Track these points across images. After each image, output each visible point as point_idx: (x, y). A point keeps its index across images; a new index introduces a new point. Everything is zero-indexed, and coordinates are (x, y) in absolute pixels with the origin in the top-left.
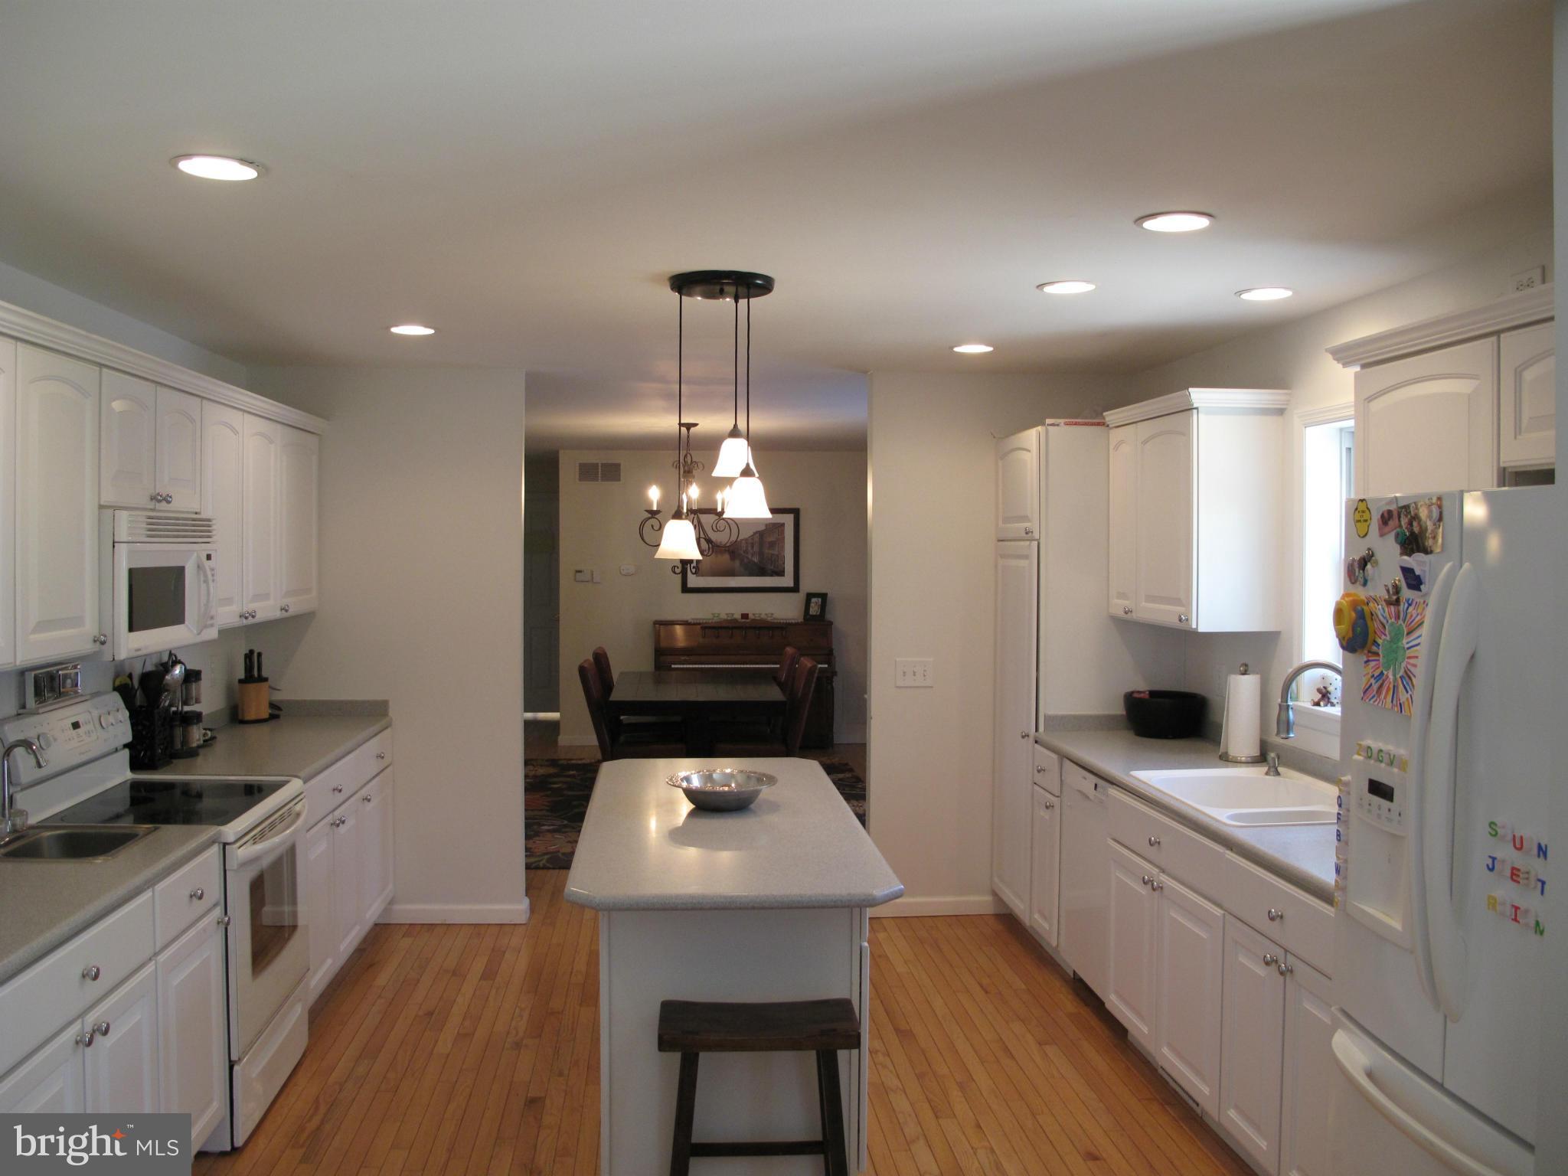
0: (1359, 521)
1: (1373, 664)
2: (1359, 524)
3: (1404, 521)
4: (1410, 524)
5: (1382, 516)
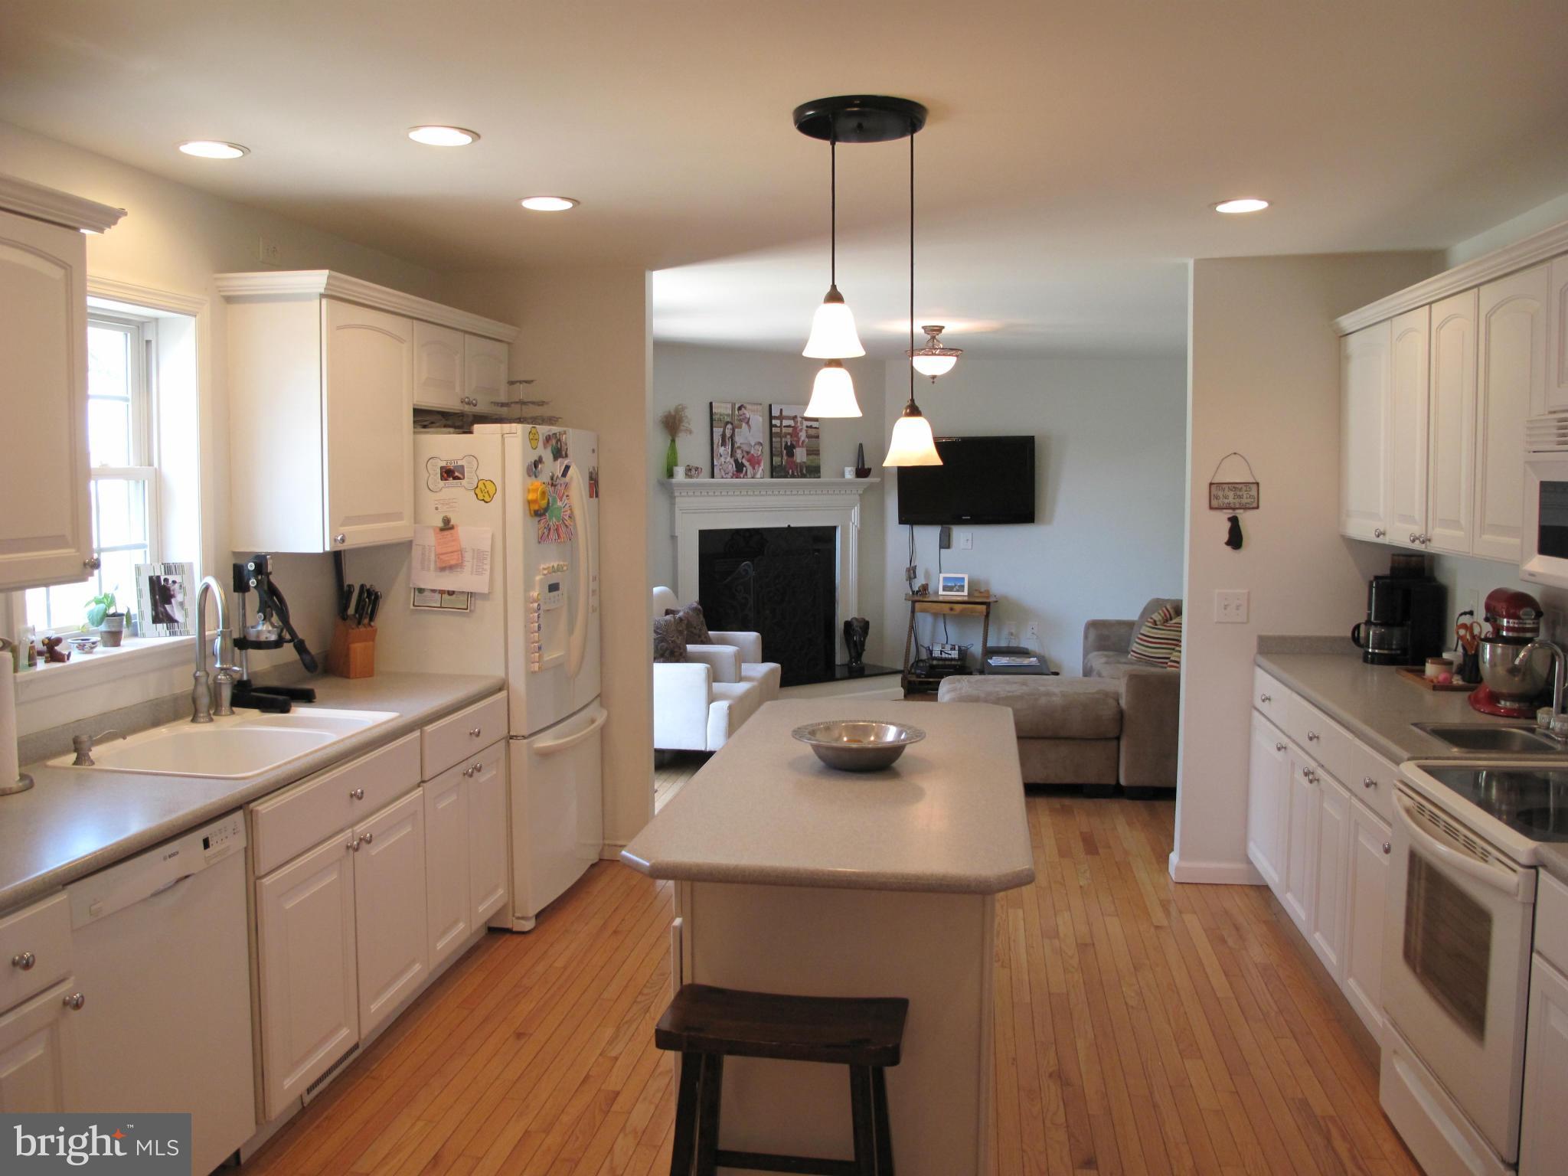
0: (532, 439)
1: (542, 521)
2: (532, 441)
3: (554, 442)
4: (557, 443)
5: (546, 438)
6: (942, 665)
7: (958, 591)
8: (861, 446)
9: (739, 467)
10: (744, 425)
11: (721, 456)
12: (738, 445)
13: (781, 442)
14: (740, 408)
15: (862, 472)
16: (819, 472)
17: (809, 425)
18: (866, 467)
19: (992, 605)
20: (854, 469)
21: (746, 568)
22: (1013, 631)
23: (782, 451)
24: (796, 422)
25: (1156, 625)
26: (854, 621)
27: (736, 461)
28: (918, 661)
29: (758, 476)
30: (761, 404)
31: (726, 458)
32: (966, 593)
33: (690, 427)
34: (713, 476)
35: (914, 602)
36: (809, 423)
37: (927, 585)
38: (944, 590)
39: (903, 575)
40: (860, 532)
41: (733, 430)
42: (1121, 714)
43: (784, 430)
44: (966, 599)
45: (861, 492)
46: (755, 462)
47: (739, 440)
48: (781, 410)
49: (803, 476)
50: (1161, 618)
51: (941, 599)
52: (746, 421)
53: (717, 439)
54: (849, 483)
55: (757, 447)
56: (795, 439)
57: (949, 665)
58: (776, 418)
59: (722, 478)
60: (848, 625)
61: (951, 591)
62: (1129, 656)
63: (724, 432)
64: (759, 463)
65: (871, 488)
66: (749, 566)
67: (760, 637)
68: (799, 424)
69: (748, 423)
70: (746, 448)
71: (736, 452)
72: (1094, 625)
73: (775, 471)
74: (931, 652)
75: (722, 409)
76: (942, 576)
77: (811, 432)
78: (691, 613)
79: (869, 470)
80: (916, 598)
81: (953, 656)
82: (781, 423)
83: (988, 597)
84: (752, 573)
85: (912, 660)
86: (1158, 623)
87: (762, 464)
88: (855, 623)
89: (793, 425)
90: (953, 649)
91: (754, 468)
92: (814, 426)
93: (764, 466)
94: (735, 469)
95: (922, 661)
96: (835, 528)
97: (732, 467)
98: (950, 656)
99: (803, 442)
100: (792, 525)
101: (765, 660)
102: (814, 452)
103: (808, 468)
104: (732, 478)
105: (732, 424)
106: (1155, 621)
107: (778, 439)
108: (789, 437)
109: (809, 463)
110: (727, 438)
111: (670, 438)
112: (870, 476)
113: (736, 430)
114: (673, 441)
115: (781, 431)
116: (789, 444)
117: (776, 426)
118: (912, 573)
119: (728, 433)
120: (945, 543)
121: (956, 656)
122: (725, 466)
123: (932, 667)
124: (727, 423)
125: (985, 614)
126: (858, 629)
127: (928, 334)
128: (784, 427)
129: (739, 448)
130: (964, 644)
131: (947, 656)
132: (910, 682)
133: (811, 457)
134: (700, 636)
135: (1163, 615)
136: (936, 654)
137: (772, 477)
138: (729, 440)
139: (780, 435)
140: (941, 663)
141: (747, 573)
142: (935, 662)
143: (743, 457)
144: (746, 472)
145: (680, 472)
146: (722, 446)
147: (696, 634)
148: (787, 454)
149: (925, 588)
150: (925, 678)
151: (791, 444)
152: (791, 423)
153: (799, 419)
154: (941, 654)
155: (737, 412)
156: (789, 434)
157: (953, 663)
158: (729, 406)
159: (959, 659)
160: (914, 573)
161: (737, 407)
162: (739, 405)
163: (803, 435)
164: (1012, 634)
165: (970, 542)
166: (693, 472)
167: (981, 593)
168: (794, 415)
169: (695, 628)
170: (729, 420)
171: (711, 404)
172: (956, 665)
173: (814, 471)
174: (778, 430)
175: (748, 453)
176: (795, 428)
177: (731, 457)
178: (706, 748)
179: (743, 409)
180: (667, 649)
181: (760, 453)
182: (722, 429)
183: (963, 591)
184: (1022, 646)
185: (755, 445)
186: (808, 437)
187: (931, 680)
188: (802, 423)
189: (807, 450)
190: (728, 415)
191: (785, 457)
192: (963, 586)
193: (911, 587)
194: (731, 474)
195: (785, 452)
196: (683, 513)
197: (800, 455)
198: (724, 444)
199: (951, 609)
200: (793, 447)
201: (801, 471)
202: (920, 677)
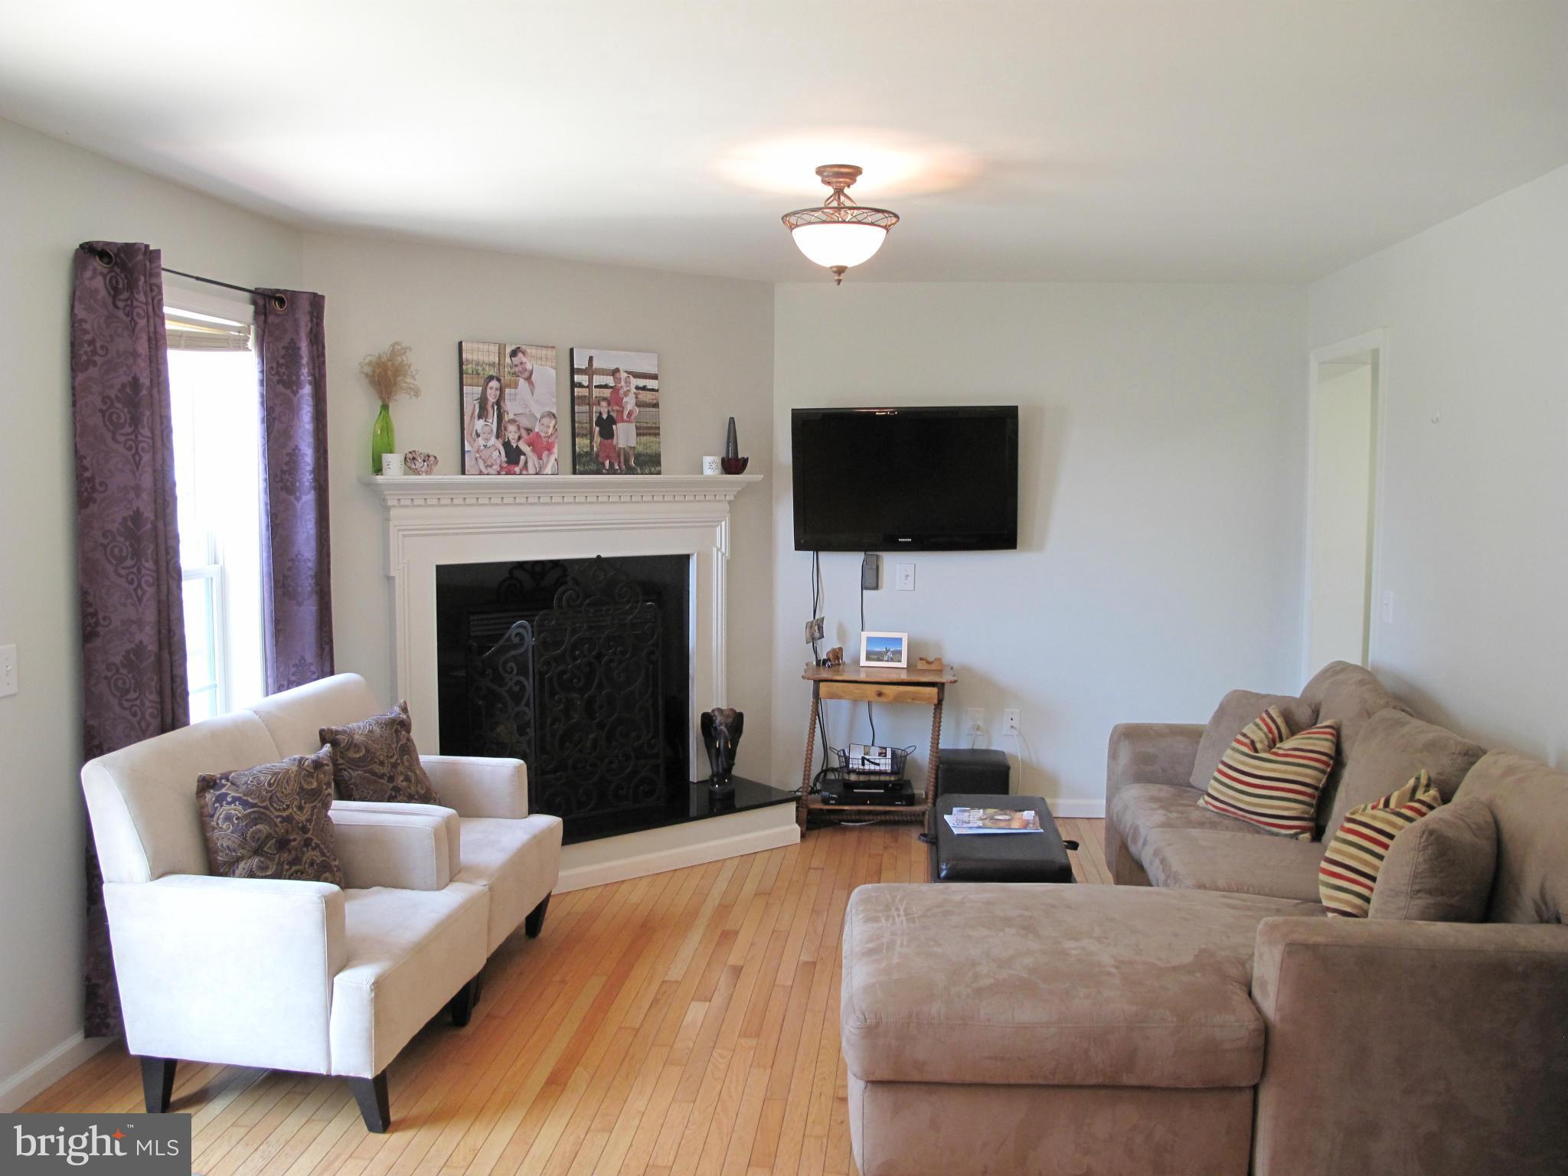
6: (864, 782)
7: (892, 660)
8: (732, 421)
9: (513, 455)
10: (522, 382)
11: (478, 435)
12: (511, 416)
13: (591, 412)
14: (514, 354)
15: (733, 465)
16: (659, 463)
17: (641, 385)
18: (740, 456)
19: (947, 687)
20: (718, 460)
21: (521, 630)
22: (980, 723)
23: (591, 427)
24: (617, 380)
25: (1256, 751)
26: (716, 713)
27: (507, 445)
28: (825, 771)
29: (548, 470)
30: (553, 347)
31: (487, 440)
32: (904, 664)
33: (416, 383)
34: (463, 473)
35: (817, 682)
36: (641, 382)
37: (841, 649)
38: (868, 659)
39: (803, 634)
40: (729, 563)
41: (501, 390)
42: (1266, 1031)
43: (596, 392)
44: (904, 676)
45: (732, 498)
46: (541, 446)
47: (511, 408)
48: (591, 359)
49: (630, 471)
50: (1263, 735)
51: (863, 677)
52: (526, 375)
53: (471, 405)
54: (709, 483)
55: (546, 421)
56: (616, 408)
57: (875, 782)
58: (581, 371)
59: (481, 473)
60: (707, 720)
61: (879, 660)
62: (1201, 802)
63: (484, 392)
64: (549, 448)
65: (748, 489)
66: (524, 627)
67: (525, 766)
68: (623, 383)
69: (529, 379)
70: (524, 422)
71: (506, 429)
72: (1129, 734)
73: (581, 463)
74: (847, 759)
75: (480, 354)
76: (865, 635)
77: (646, 397)
78: (377, 730)
79: (745, 461)
80: (825, 674)
81: (882, 768)
82: (591, 380)
83: (940, 672)
84: (530, 641)
85: (816, 769)
86: (1259, 746)
87: (555, 450)
88: (719, 719)
89: (612, 385)
90: (883, 754)
91: (540, 458)
92: (649, 387)
93: (561, 451)
94: (504, 459)
95: (834, 770)
96: (687, 557)
97: (499, 456)
98: (877, 768)
99: (630, 414)
100: (603, 555)
101: (532, 810)
102: (648, 430)
103: (638, 456)
104: (499, 473)
105: (499, 380)
106: (1253, 742)
107: (586, 408)
108: (604, 404)
109: (640, 449)
110: (490, 404)
111: (380, 403)
112: (745, 472)
113: (507, 391)
114: (385, 407)
115: (591, 392)
116: (605, 416)
117: (580, 385)
118: (816, 630)
119: (492, 398)
120: (871, 581)
121: (888, 768)
122: (485, 453)
123: (849, 786)
124: (491, 378)
125: (936, 702)
126: (723, 728)
127: (829, 183)
128: (596, 387)
129: (512, 421)
130: (902, 744)
131: (872, 767)
132: (810, 812)
133: (644, 439)
134: (391, 779)
135: (1265, 729)
136: (856, 764)
137: (574, 473)
138: (492, 408)
139: (587, 401)
140: (862, 778)
141: (522, 639)
142: (853, 777)
143: (520, 438)
144: (526, 462)
145: (393, 463)
146: (480, 417)
147: (382, 776)
148: (601, 434)
149: (837, 655)
150: (838, 804)
151: (609, 416)
152: (609, 380)
153: (624, 375)
154: (863, 764)
155: (508, 360)
156: (605, 399)
157: (883, 778)
158: (494, 349)
159: (893, 773)
160: (820, 628)
161: (508, 350)
162: (514, 347)
163: (630, 402)
164: (978, 728)
165: (911, 579)
166: (419, 463)
167: (929, 663)
168: (613, 367)
169: (382, 763)
170: (493, 372)
171: (460, 344)
172: (890, 782)
173: (649, 462)
174: (584, 392)
175: (529, 431)
176: (615, 390)
177: (498, 437)
178: (329, 1069)
179: (520, 355)
180: (269, 837)
181: (550, 431)
182: (480, 388)
183: (900, 661)
184: (994, 748)
185: (542, 418)
186: (639, 404)
187: (846, 808)
188: (628, 383)
189: (637, 428)
190: (492, 365)
191: (597, 439)
192: (900, 652)
193: (816, 652)
194: (496, 467)
195: (597, 429)
196: (404, 536)
197: (625, 436)
198: (483, 414)
199: (880, 694)
200: (611, 421)
201: (627, 461)
202: (829, 804)
